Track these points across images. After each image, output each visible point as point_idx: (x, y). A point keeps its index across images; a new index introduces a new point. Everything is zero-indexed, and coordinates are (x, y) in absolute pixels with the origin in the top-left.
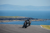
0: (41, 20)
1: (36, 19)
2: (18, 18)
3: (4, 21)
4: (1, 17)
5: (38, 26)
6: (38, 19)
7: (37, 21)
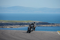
0: (58, 25)
1: (53, 24)
2: (30, 22)
3: (14, 27)
4: (10, 21)
5: (55, 32)
6: (54, 24)
7: (53, 26)
